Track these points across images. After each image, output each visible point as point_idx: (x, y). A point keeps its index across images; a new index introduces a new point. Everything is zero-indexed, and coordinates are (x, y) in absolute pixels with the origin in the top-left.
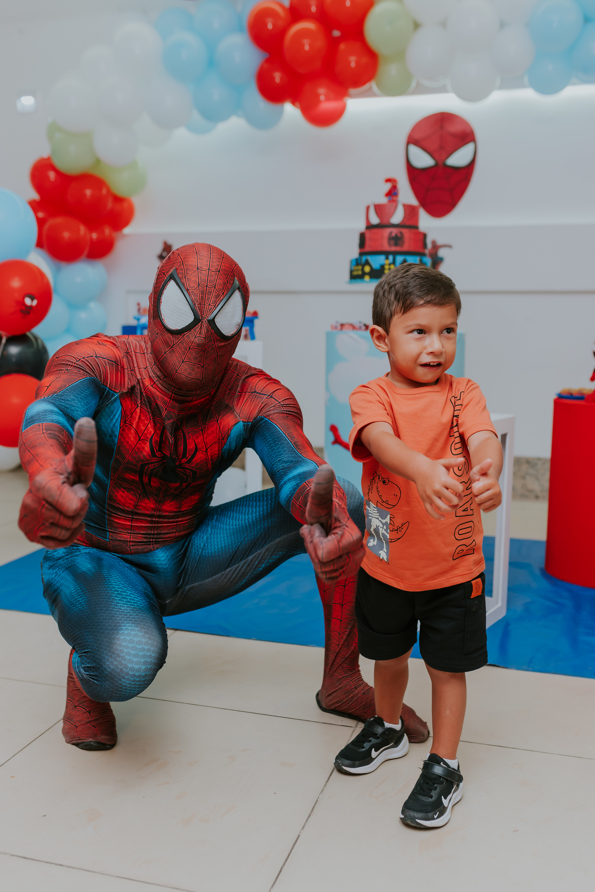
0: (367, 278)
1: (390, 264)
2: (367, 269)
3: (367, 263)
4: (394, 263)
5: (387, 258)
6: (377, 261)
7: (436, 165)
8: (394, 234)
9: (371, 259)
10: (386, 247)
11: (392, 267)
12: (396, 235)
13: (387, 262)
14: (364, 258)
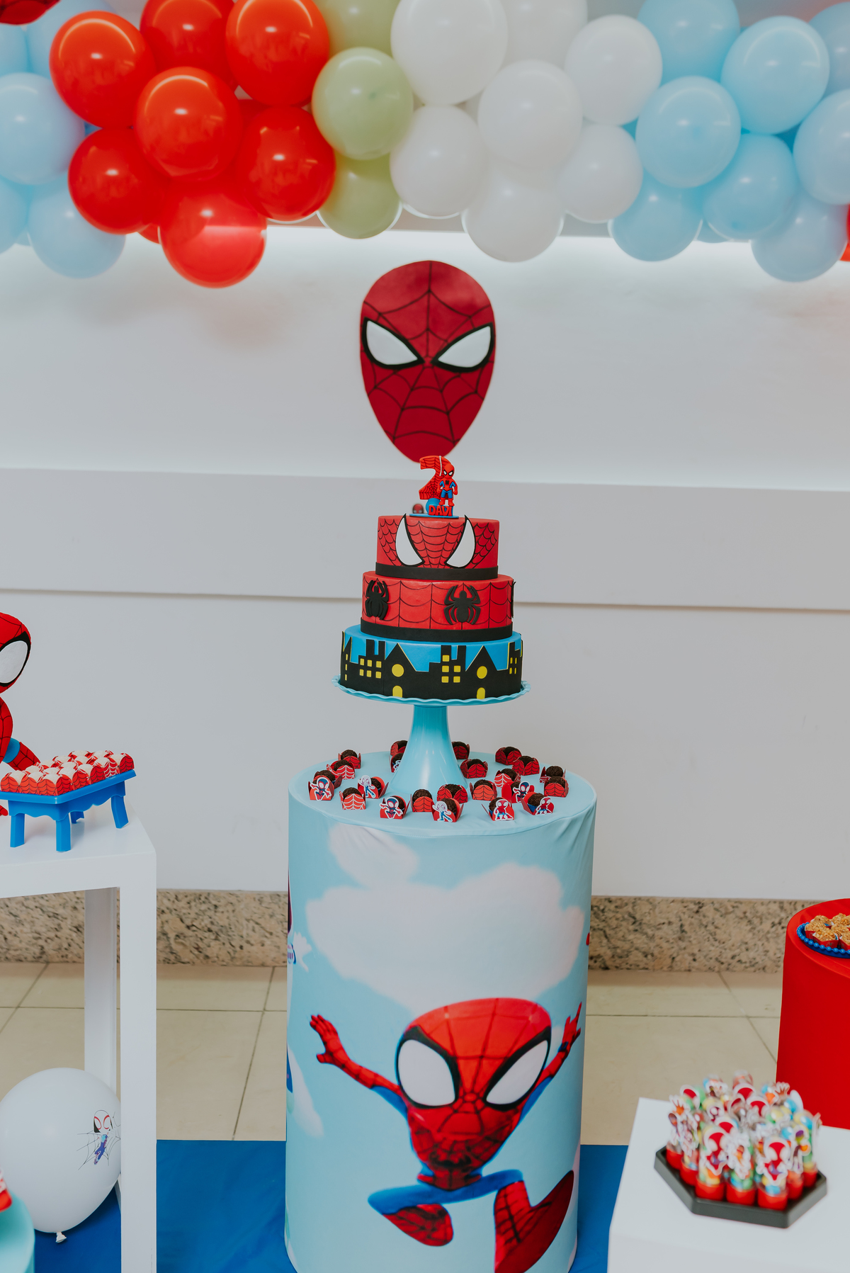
0: (398, 691)
1: (451, 664)
2: (398, 670)
3: (398, 656)
4: (461, 660)
5: (446, 650)
6: (421, 654)
7: (420, 361)
8: (457, 595)
9: (405, 646)
10: (440, 623)
11: (457, 669)
12: (463, 594)
13: (446, 658)
14: (390, 644)
